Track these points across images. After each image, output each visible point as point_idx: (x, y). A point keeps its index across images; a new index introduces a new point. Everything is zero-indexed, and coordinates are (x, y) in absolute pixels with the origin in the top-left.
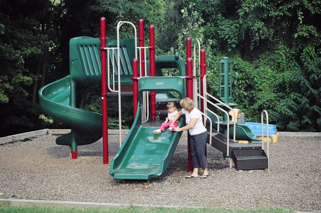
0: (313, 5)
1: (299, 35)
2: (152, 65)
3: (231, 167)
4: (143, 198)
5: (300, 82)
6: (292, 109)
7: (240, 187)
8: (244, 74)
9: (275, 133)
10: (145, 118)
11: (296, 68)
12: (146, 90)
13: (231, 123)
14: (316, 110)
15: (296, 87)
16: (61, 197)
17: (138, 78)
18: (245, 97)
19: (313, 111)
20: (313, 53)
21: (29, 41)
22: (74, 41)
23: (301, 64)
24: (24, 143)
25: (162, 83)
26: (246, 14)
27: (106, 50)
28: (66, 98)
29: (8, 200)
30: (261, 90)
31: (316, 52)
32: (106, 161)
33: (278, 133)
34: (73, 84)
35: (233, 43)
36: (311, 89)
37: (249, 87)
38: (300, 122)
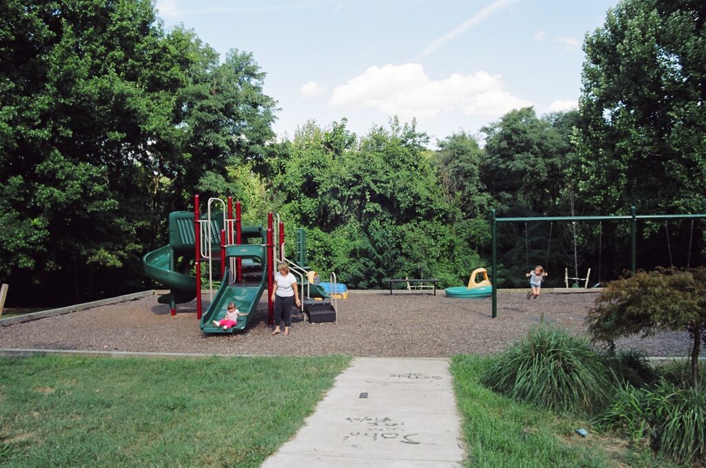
0: (378, 186)
1: (367, 211)
2: (239, 235)
3: (305, 320)
4: (227, 348)
5: (368, 249)
6: (361, 271)
7: (311, 337)
8: (323, 242)
9: (345, 291)
10: (233, 279)
11: (365, 238)
12: (233, 256)
13: (306, 283)
14: (381, 271)
15: (365, 253)
16: (157, 349)
17: (225, 246)
18: (324, 261)
19: (379, 272)
20: (378, 226)
21: (141, 215)
22: (173, 214)
23: (368, 234)
24: (133, 302)
25: (246, 250)
26: (324, 193)
27: (199, 223)
28: (166, 263)
29: (110, 352)
30: (336, 256)
31: (381, 225)
32: (199, 317)
33: (348, 291)
34: (172, 251)
35: (314, 217)
36: (377, 255)
37: (327, 254)
38: (369, 282)
